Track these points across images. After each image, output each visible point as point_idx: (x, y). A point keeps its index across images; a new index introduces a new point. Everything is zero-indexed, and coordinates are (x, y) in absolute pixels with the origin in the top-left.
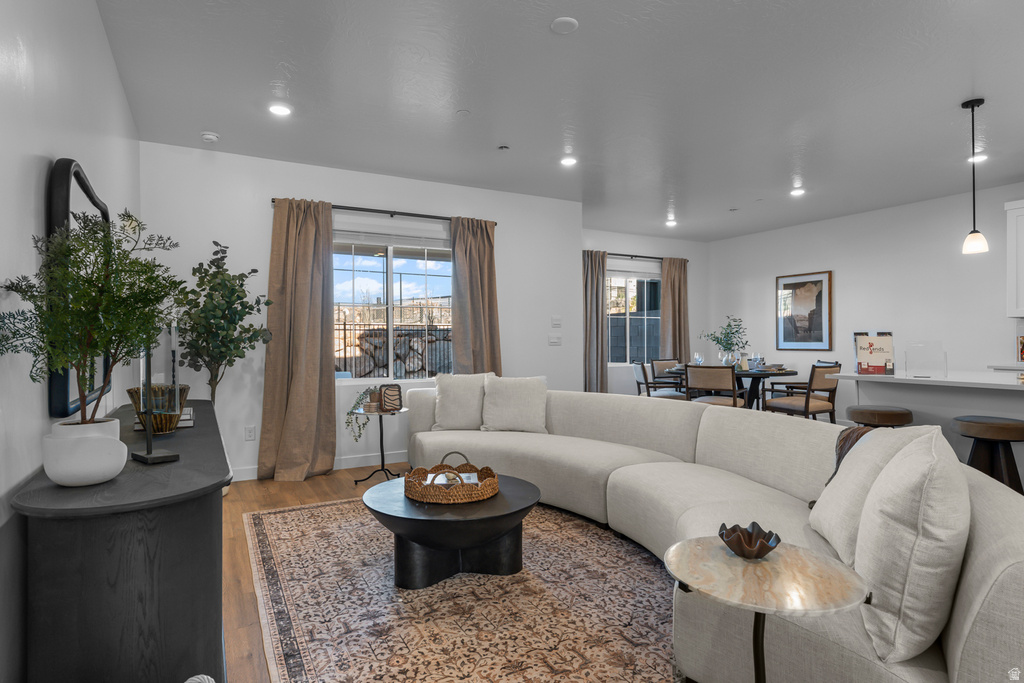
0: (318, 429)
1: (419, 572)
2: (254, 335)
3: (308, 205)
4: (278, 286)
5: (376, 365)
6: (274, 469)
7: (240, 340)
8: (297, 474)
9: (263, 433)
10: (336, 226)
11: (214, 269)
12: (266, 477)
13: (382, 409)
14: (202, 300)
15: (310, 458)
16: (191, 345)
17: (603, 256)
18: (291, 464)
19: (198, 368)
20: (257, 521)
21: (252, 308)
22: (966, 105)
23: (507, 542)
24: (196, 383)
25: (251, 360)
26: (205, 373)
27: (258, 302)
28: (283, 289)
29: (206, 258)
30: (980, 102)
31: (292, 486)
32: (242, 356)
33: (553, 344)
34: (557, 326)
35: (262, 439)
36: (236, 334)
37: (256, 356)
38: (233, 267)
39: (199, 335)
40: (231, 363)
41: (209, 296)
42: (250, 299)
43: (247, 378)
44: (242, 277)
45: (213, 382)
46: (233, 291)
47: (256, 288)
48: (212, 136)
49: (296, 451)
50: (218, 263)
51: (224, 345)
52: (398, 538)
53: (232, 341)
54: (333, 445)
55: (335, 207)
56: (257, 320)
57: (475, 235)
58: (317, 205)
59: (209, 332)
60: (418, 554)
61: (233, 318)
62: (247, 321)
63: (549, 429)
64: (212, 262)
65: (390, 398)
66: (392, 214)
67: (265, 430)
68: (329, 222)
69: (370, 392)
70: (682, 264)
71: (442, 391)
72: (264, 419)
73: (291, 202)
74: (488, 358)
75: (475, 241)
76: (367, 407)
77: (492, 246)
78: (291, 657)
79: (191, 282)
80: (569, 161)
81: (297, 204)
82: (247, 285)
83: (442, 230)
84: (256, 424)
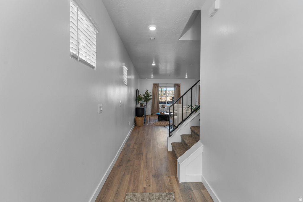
1: (160, 119)
2: (150, 99)
3: (156, 84)
8: (155, 114)
10: (160, 86)
12: (152, 114)
13: (163, 107)
18: (154, 113)
19: (145, 102)
20: (150, 117)
23: (168, 118)
24: (145, 104)
28: (154, 94)
29: (146, 91)
31: (154, 116)
33: (190, 100)
37: (151, 101)
38: (148, 92)
39: (145, 99)
40: (148, 102)
42: (150, 95)
43: (150, 104)
45: (147, 104)
46: (148, 95)
47: (151, 94)
48: (147, 79)
50: (147, 92)
51: (147, 100)
54: (158, 111)
55: (159, 84)
56: (151, 97)
60: (160, 118)
61: (148, 97)
62: (150, 98)
65: (164, 106)
68: (159, 86)
69: (162, 106)
74: (179, 102)
75: (177, 87)
76: (161, 107)
77: (180, 87)
78: (149, 122)
79: (145, 94)
80: (186, 77)
81: (155, 84)
82: (150, 94)
83: (173, 85)
84: (151, 109)
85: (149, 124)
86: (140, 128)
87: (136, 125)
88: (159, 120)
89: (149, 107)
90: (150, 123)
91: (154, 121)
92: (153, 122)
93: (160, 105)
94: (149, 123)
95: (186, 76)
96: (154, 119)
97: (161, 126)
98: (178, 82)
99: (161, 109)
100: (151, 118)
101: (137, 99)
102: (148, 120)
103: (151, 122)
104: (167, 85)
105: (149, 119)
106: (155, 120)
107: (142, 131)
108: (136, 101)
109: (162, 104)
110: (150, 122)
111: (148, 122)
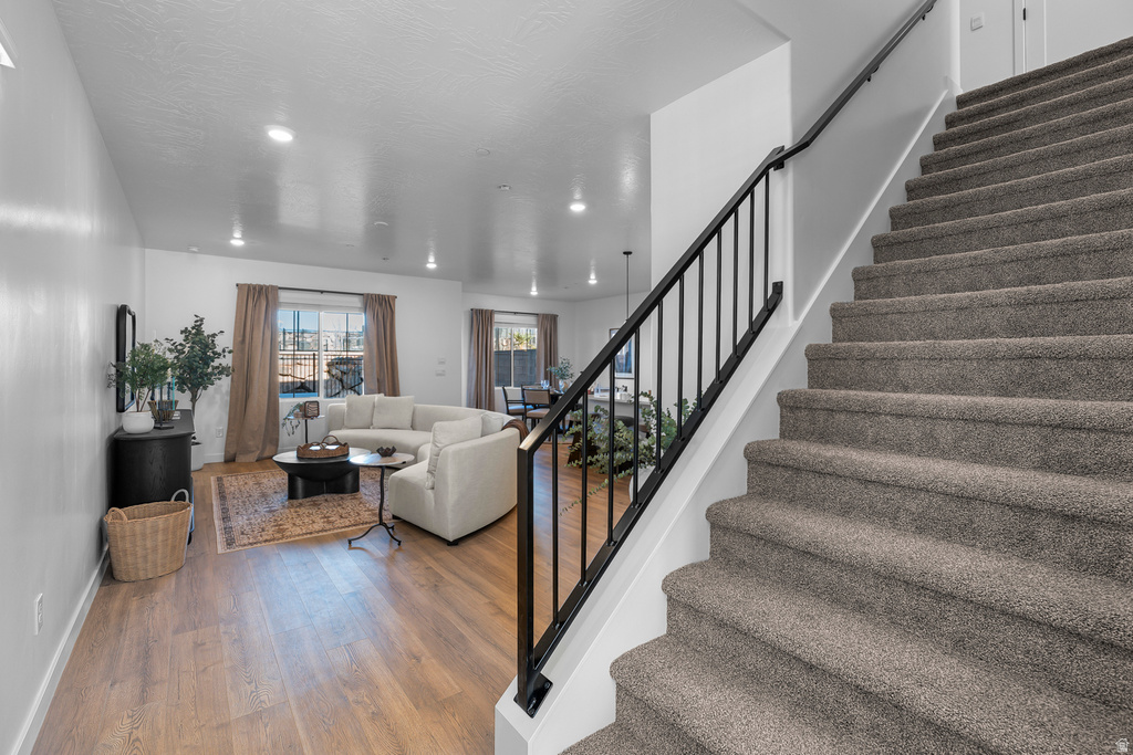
0: (266, 430)
1: (301, 492)
2: (222, 370)
3: (261, 287)
4: (240, 339)
5: (343, 387)
6: (235, 455)
7: (212, 374)
8: (252, 457)
9: (228, 432)
10: (281, 300)
11: (194, 331)
12: (230, 460)
13: (306, 416)
14: (186, 350)
15: (260, 447)
16: (178, 378)
17: (492, 313)
18: (247, 451)
19: (183, 391)
20: (219, 480)
21: (220, 354)
22: (625, 253)
23: (350, 477)
24: (183, 400)
25: (221, 386)
26: (188, 394)
27: (224, 351)
28: (243, 341)
29: (190, 324)
30: (630, 253)
31: (248, 466)
32: (212, 384)
33: (438, 375)
34: (443, 363)
35: (228, 436)
36: (210, 370)
37: (224, 383)
38: (207, 330)
39: (184, 371)
40: (205, 388)
41: (192, 348)
42: (219, 350)
43: (218, 397)
44: (214, 335)
45: (194, 399)
46: (207, 346)
47: (225, 342)
48: (195, 249)
49: (251, 443)
50: (198, 327)
51: (201, 377)
52: (289, 476)
53: (206, 375)
54: (277, 440)
55: (280, 288)
57: (381, 305)
58: (267, 287)
59: (192, 370)
60: (300, 483)
61: (206, 361)
62: (216, 363)
63: (413, 427)
64: (193, 328)
65: (312, 410)
66: (322, 292)
67: (230, 430)
68: (276, 298)
69: (299, 406)
70: (554, 318)
71: (349, 406)
72: (229, 424)
73: (249, 286)
74: (389, 384)
75: (381, 308)
76: (296, 416)
77: (393, 312)
78: (226, 518)
79: (180, 339)
80: (431, 265)
81: (254, 287)
82: (218, 340)
83: (357, 302)
84: (224, 427)
85: (230, 543)
86: (158, 596)
87: (109, 575)
88: (292, 495)
89: (210, 416)
90: (236, 534)
91: (262, 509)
92: (256, 520)
93: (287, 403)
94: (228, 530)
95: (431, 259)
96: (256, 494)
97: (319, 540)
98: (380, 285)
99: (295, 422)
100: (232, 484)
101: (119, 374)
102: (215, 502)
103: (239, 522)
104: (325, 296)
105: (222, 496)
106: (264, 495)
107: (176, 631)
108: (113, 390)
109: (301, 399)
110: (233, 524)
111: (217, 523)
